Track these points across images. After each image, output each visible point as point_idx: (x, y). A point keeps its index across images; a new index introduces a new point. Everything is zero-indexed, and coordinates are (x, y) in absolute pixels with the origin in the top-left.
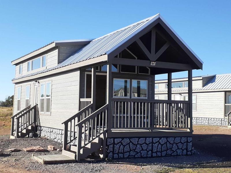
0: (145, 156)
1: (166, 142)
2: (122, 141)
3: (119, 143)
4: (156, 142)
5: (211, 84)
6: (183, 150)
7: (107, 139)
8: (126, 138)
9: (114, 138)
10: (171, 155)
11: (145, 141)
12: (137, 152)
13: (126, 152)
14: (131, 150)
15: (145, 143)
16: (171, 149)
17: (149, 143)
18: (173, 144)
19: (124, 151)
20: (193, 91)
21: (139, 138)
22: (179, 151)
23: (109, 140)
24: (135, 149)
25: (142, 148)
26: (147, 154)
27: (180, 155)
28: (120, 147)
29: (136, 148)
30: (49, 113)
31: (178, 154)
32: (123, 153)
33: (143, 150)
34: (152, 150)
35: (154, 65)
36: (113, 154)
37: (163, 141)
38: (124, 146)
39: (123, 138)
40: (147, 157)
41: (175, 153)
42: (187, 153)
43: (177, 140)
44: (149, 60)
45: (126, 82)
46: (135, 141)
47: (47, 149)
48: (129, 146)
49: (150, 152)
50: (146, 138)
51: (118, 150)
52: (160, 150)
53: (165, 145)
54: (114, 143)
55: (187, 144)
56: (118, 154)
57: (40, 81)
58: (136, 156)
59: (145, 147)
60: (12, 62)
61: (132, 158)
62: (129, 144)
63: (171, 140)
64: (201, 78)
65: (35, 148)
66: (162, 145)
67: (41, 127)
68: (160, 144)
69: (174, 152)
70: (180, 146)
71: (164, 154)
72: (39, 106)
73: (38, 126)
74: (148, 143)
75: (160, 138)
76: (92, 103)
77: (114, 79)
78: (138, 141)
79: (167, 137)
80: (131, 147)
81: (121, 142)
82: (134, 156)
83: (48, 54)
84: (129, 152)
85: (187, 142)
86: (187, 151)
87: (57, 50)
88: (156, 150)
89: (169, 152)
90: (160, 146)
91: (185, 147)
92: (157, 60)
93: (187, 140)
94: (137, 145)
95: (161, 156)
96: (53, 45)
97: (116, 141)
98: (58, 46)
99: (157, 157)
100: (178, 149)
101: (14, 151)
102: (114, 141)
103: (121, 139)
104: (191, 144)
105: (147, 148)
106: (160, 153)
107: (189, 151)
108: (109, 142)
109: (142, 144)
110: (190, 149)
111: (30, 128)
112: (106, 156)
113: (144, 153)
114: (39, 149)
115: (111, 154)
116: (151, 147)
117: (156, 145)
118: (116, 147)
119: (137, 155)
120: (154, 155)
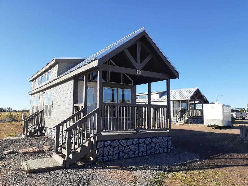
0: (133, 156)
1: (151, 142)
2: (112, 144)
3: (109, 145)
4: (142, 143)
5: (164, 96)
6: (164, 148)
7: (97, 142)
8: (115, 140)
9: (104, 141)
10: (155, 154)
11: (133, 142)
12: (125, 153)
13: (115, 154)
14: (120, 152)
15: (133, 144)
16: (154, 148)
17: (137, 144)
18: (156, 143)
19: (113, 153)
20: (151, 101)
21: (127, 139)
22: (161, 149)
23: (99, 143)
24: (124, 151)
25: (130, 149)
26: (134, 154)
27: (162, 153)
28: (109, 150)
29: (124, 149)
30: (51, 117)
31: (160, 152)
32: (113, 155)
33: (130, 150)
34: (138, 151)
35: (140, 73)
36: (103, 156)
37: (148, 141)
38: (114, 148)
39: (112, 141)
40: (134, 157)
41: (158, 152)
42: (167, 151)
43: (160, 140)
44: (136, 69)
45: (113, 90)
46: (123, 142)
47: (43, 150)
48: (118, 148)
49: (137, 152)
50: (133, 139)
51: (108, 153)
52: (146, 149)
53: (150, 144)
54: (104, 146)
55: (167, 143)
56: (108, 156)
57: (45, 91)
58: (124, 157)
59: (132, 147)
60: (29, 79)
61: (121, 159)
62: (118, 146)
63: (154, 140)
64: (158, 93)
65: (31, 150)
66: (147, 145)
67: (45, 127)
68: (146, 144)
69: (157, 150)
70: (162, 144)
71: (149, 152)
72: (44, 111)
73: (43, 127)
74: (135, 143)
75: (146, 138)
76: (84, 107)
77: (104, 87)
78: (126, 143)
79: (151, 138)
80: (120, 149)
81: (110, 145)
82: (123, 157)
83: (51, 70)
84: (118, 153)
85: (167, 141)
86: (167, 149)
87: (57, 65)
88: (142, 150)
89: (153, 151)
90: (145, 146)
91: (165, 145)
92: (143, 69)
93: (167, 139)
94: (125, 146)
95: (147, 155)
96: (54, 61)
97: (106, 143)
98: (58, 62)
99: (143, 156)
100: (160, 147)
101: (11, 153)
102: (104, 144)
103: (110, 142)
104: (170, 142)
105: (134, 149)
106: (146, 152)
107: (169, 149)
108: (100, 146)
109: (130, 145)
110: (170, 147)
111: (37, 128)
112: (96, 159)
113: (131, 153)
114: (34, 150)
115: (101, 157)
116: (138, 147)
117: (142, 145)
118: (106, 150)
119: (126, 156)
120: (141, 154)
